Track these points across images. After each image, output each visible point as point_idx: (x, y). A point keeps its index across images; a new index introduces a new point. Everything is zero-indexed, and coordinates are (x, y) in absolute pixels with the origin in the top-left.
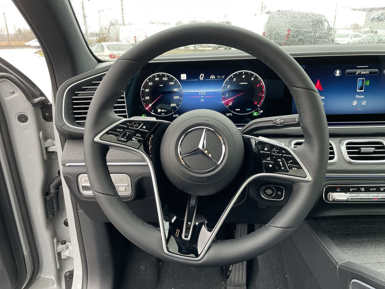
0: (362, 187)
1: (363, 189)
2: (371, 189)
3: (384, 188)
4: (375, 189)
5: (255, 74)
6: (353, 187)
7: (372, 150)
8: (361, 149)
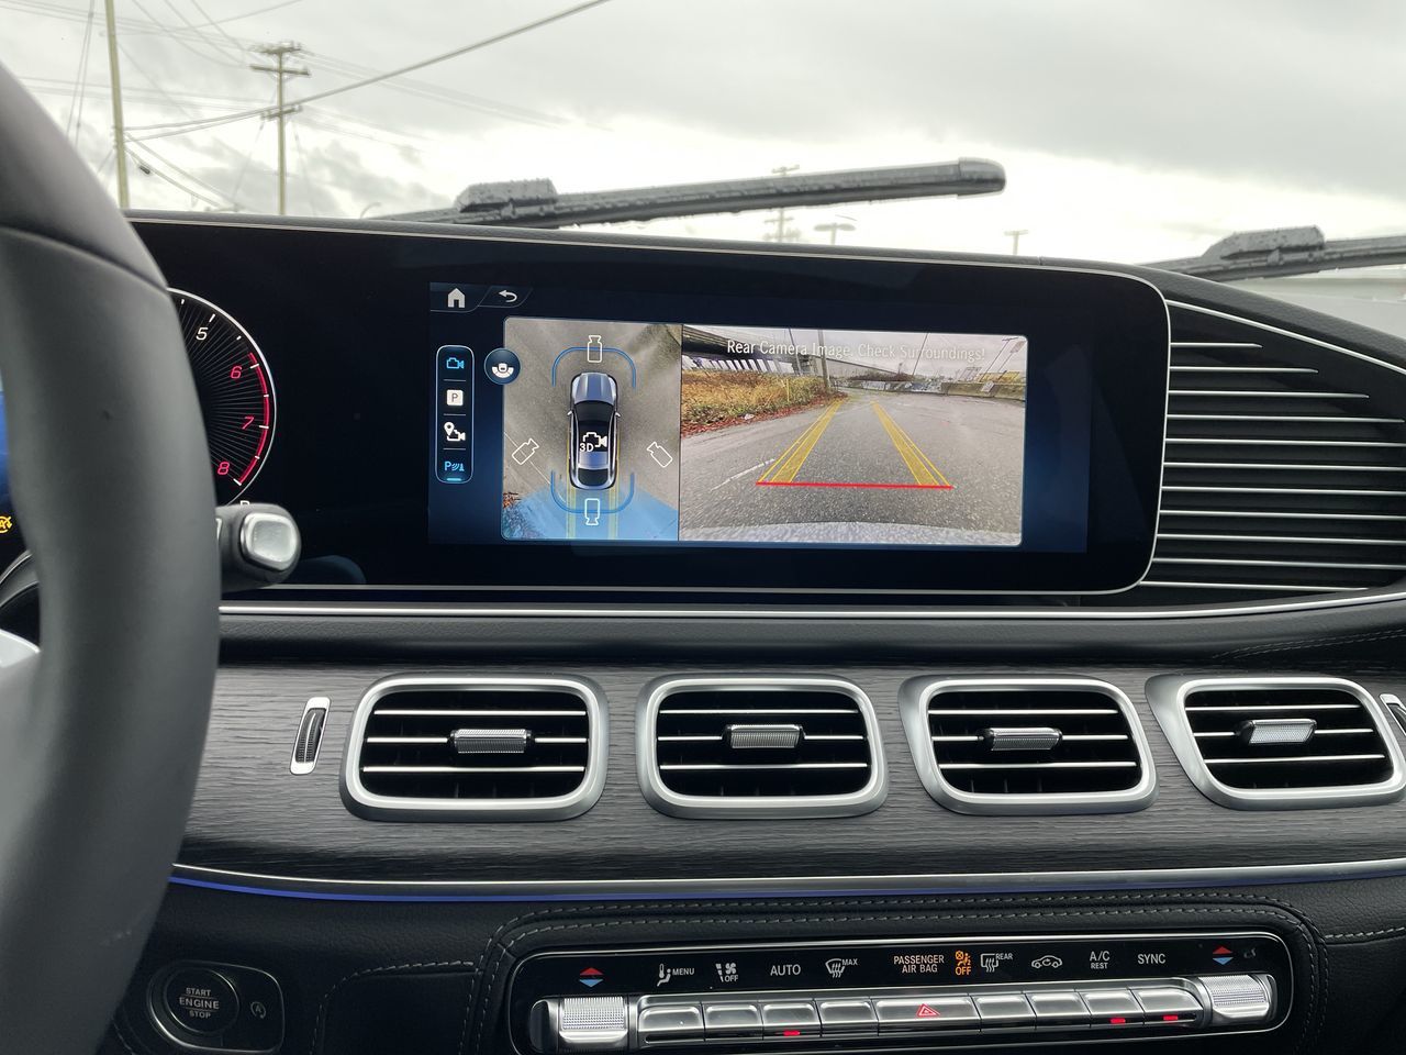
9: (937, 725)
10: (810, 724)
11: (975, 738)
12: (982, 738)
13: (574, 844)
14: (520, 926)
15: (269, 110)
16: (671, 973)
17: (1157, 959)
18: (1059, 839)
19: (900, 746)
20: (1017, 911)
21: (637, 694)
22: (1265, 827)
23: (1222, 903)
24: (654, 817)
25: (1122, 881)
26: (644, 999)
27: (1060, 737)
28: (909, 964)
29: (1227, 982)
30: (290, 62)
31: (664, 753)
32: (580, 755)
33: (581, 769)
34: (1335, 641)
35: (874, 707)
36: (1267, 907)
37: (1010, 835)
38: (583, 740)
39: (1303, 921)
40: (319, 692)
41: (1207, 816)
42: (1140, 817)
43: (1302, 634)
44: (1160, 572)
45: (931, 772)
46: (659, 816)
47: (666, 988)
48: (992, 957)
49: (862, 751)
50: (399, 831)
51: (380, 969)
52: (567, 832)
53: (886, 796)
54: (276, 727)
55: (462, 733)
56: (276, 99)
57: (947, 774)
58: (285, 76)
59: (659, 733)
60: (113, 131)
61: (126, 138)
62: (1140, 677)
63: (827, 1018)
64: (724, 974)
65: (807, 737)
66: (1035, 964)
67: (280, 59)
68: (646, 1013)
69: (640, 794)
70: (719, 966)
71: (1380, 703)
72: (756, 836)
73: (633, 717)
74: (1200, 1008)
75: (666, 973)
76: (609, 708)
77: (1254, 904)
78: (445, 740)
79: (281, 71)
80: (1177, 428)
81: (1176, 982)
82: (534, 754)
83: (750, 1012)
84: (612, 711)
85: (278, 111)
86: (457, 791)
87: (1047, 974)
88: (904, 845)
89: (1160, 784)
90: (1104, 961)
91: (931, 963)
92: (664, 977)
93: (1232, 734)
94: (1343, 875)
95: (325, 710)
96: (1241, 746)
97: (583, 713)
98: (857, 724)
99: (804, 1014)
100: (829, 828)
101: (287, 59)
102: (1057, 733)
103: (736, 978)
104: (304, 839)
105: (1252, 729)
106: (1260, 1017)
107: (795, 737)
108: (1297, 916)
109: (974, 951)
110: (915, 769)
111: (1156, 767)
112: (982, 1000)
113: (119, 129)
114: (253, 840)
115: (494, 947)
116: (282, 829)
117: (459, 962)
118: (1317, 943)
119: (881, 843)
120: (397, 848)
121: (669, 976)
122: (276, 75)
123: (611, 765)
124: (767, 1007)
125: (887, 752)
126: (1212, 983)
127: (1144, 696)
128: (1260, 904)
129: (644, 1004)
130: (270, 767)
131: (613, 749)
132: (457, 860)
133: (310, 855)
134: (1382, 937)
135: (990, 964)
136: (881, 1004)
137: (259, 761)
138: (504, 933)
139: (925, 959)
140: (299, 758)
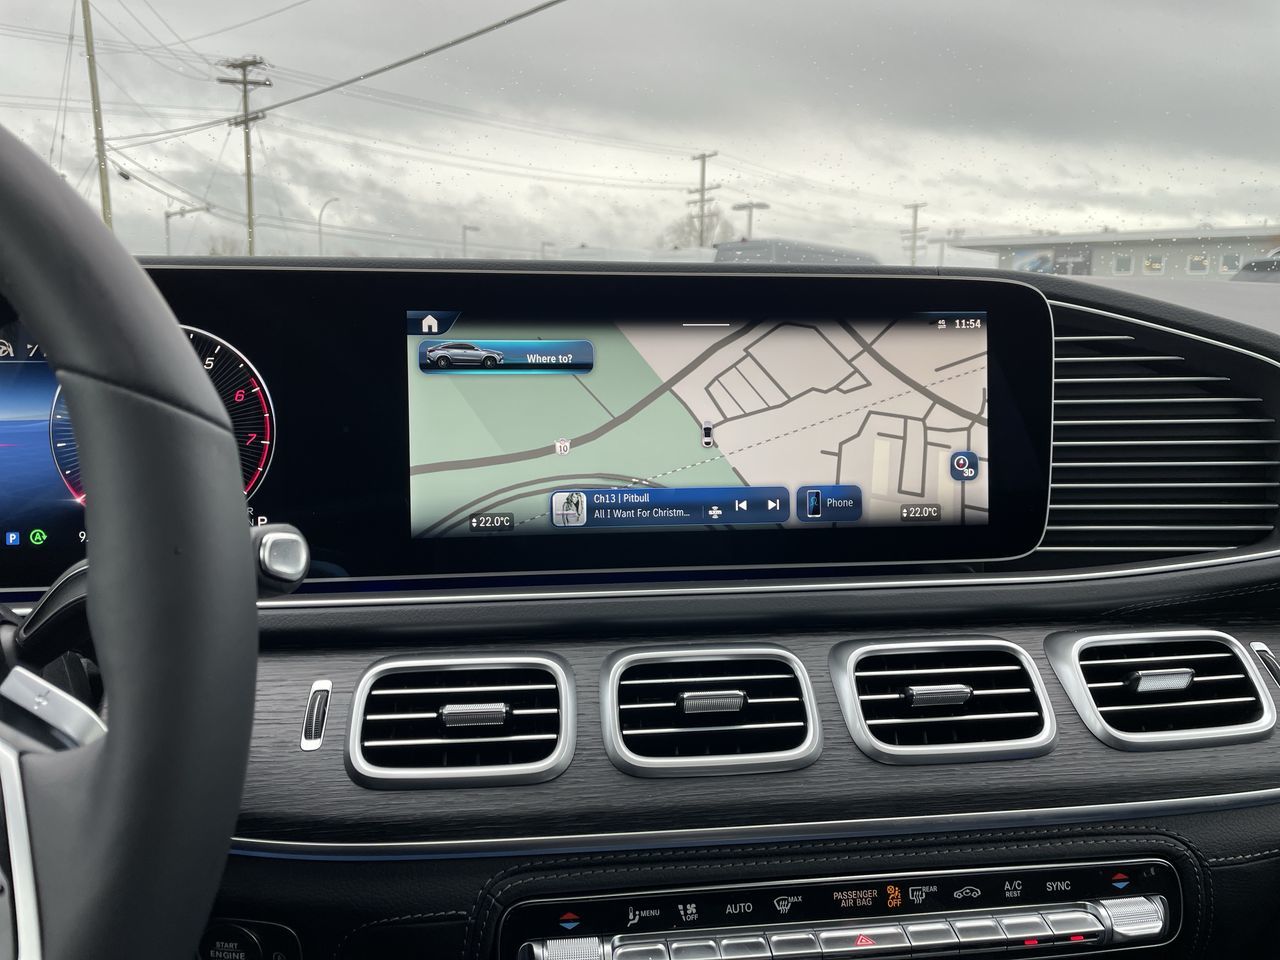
0: (686, 899)
1: (692, 908)
2: (730, 909)
3: (791, 899)
4: (747, 907)
5: (218, 343)
6: (640, 904)
7: (734, 698)
8: (683, 699)
9: (863, 685)
10: (752, 689)
11: (896, 696)
12: (903, 696)
13: (550, 804)
14: (505, 878)
15: (235, 118)
16: (640, 915)
17: (1063, 886)
18: (975, 784)
19: (832, 706)
20: (940, 849)
21: (598, 666)
22: (1153, 766)
23: (1117, 834)
24: (620, 777)
25: (1030, 818)
26: (616, 938)
27: (972, 692)
28: (846, 899)
29: (1125, 904)
30: (253, 74)
31: (626, 719)
32: (553, 724)
33: (554, 736)
34: (1208, 597)
35: (809, 671)
36: (1157, 837)
37: (930, 781)
38: (555, 711)
39: (1189, 848)
40: (321, 676)
41: (1101, 758)
42: (1043, 762)
43: (1180, 591)
44: (1053, 539)
45: (860, 728)
46: (624, 776)
47: (635, 928)
48: (919, 890)
49: (798, 711)
50: (398, 798)
51: (386, 920)
52: (543, 794)
53: (821, 750)
54: (286, 708)
55: (449, 709)
56: (242, 107)
57: (874, 729)
58: (250, 87)
59: (621, 701)
60: (94, 141)
61: (107, 147)
62: (1039, 635)
63: (777, 950)
64: (686, 914)
65: (750, 701)
66: (957, 895)
67: (244, 72)
68: (619, 951)
69: (606, 758)
70: (681, 907)
71: (1250, 651)
72: (708, 791)
73: (597, 689)
74: (1102, 928)
75: (635, 915)
76: (576, 680)
77: (1146, 834)
78: (434, 715)
79: (245, 83)
80: (1064, 412)
81: (1080, 906)
82: (513, 724)
83: (710, 947)
84: (579, 683)
85: (243, 119)
86: (445, 759)
87: (967, 903)
88: (839, 794)
89: (1060, 731)
90: (1016, 890)
91: (866, 898)
92: (633, 918)
93: (1121, 684)
94: (1223, 806)
95: (328, 692)
96: (1130, 694)
97: (554, 686)
98: (793, 687)
99: (757, 947)
100: (772, 782)
101: (251, 71)
102: (968, 690)
103: (696, 916)
104: (317, 808)
105: (1139, 679)
106: (1154, 934)
107: (739, 701)
108: (1184, 843)
109: (903, 885)
110: (844, 725)
111: (1056, 716)
112: (912, 928)
113: (100, 140)
114: (272, 810)
115: (483, 897)
116: (296, 800)
117: (454, 912)
118: (1202, 865)
119: (820, 793)
120: (397, 813)
121: (637, 917)
122: (241, 86)
123: (579, 732)
124: (725, 942)
125: (820, 711)
126: (1112, 906)
127: (1043, 652)
128: (1151, 833)
129: (617, 943)
130: (282, 744)
131: (581, 717)
132: (450, 821)
133: (322, 822)
134: (1258, 858)
135: (917, 896)
136: (824, 935)
137: (273, 740)
138: (492, 885)
139: (861, 894)
140: (308, 736)
